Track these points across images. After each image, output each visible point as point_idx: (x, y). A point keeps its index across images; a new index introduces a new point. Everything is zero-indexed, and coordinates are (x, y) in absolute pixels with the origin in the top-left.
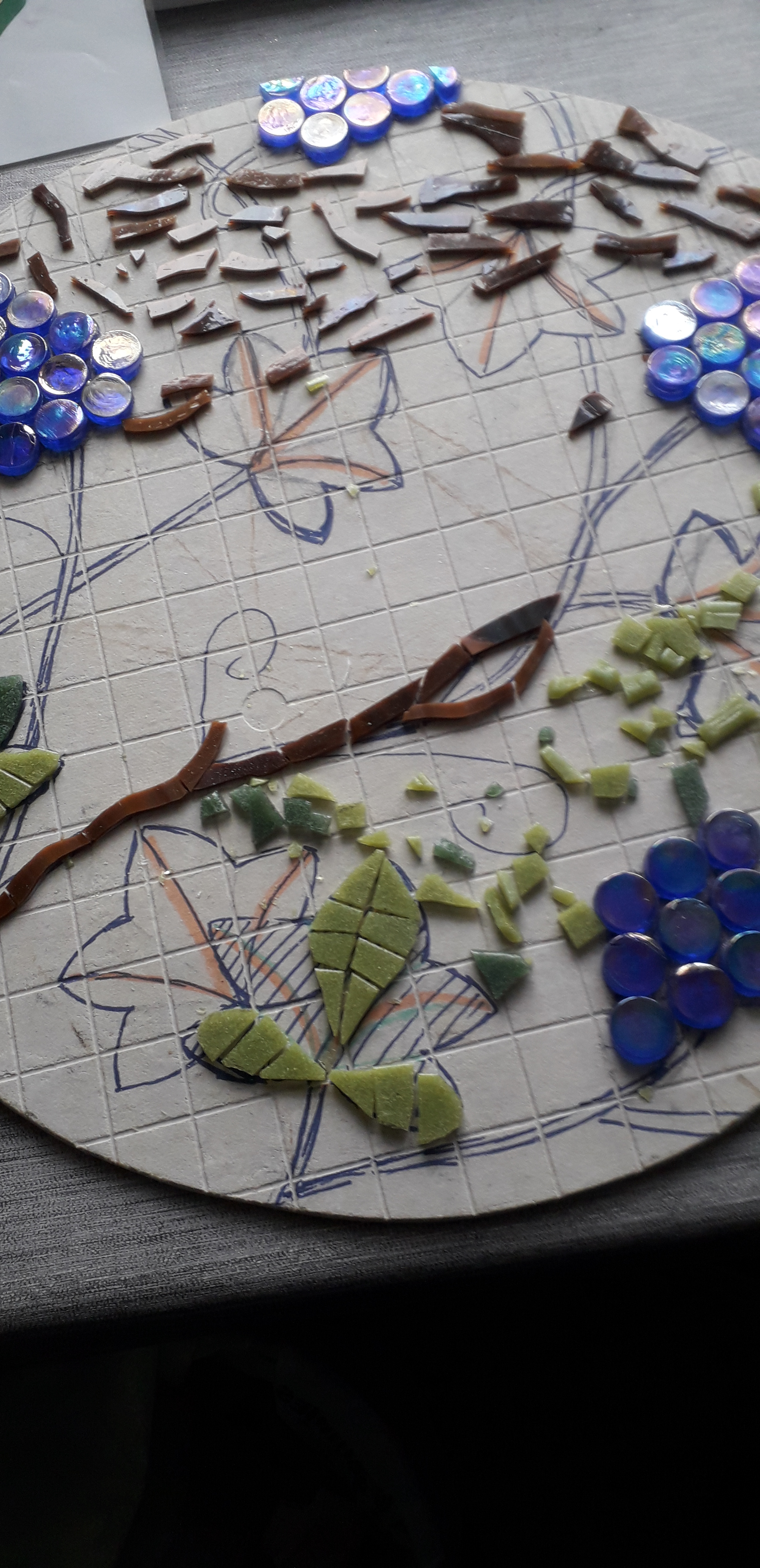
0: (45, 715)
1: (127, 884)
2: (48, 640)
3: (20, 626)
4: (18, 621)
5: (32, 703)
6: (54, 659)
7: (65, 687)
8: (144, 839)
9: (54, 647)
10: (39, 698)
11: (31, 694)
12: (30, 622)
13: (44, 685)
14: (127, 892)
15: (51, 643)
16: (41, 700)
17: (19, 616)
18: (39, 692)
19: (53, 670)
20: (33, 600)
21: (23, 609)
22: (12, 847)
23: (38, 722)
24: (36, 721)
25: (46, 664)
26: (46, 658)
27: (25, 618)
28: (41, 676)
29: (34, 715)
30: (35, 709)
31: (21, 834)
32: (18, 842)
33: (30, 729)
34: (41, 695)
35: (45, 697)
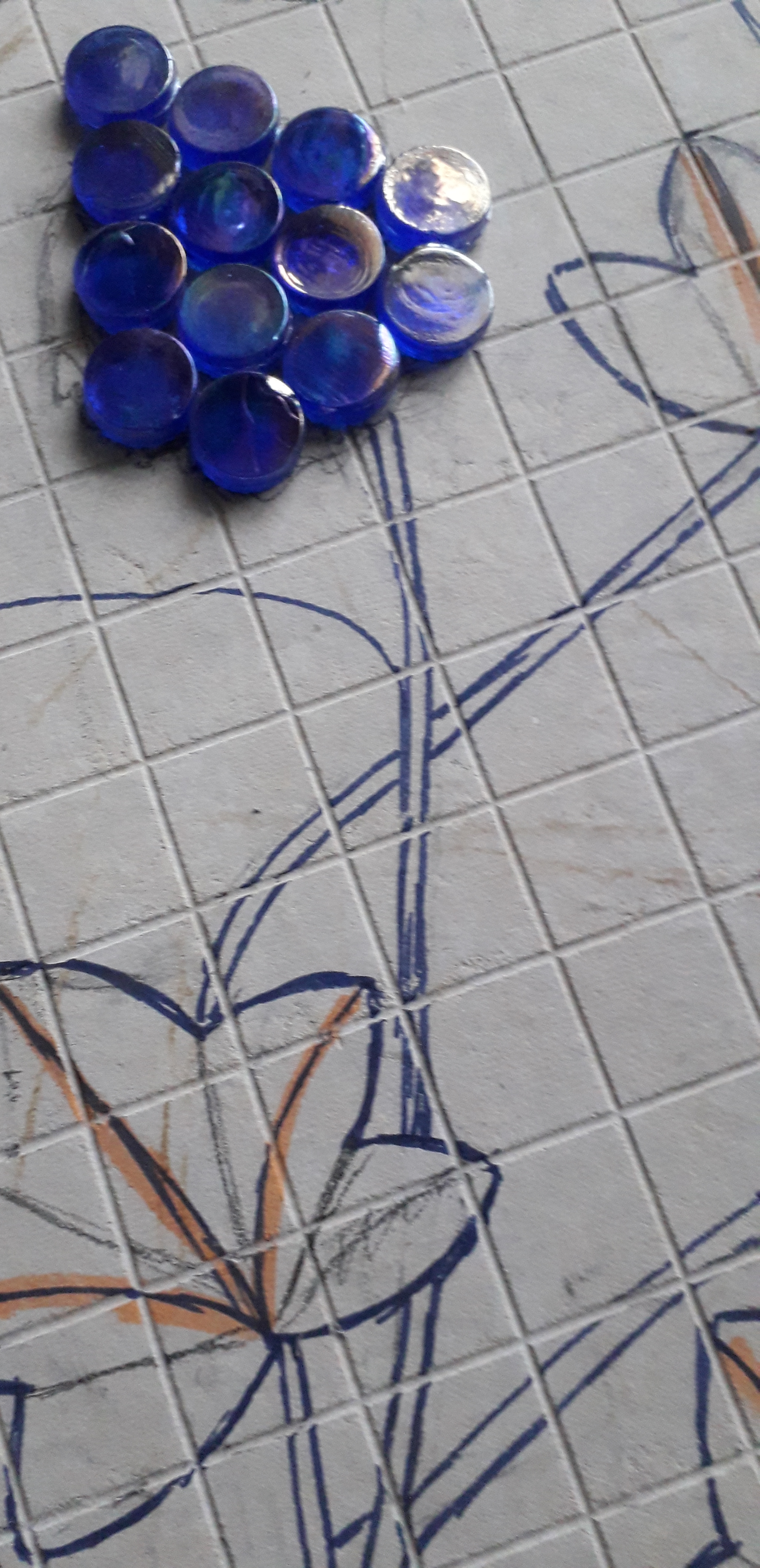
0: (434, 1056)
1: (707, 1460)
2: (402, 873)
3: (334, 843)
4: (327, 834)
5: (398, 1031)
6: (427, 917)
7: (462, 982)
8: (719, 1345)
9: (420, 889)
10: (409, 1015)
11: (391, 1007)
12: (354, 833)
13: (414, 982)
14: (711, 1483)
15: (412, 879)
16: (417, 1018)
17: (327, 822)
18: (407, 999)
19: (429, 944)
20: (352, 780)
21: (333, 803)
22: (423, 1392)
23: (419, 1076)
24: (414, 1074)
25: (410, 930)
26: (406, 916)
27: (340, 825)
28: (403, 960)
29: (406, 1059)
30: (405, 1041)
31: (438, 1358)
32: (435, 1378)
33: (406, 1094)
34: (414, 1007)
35: (424, 1012)
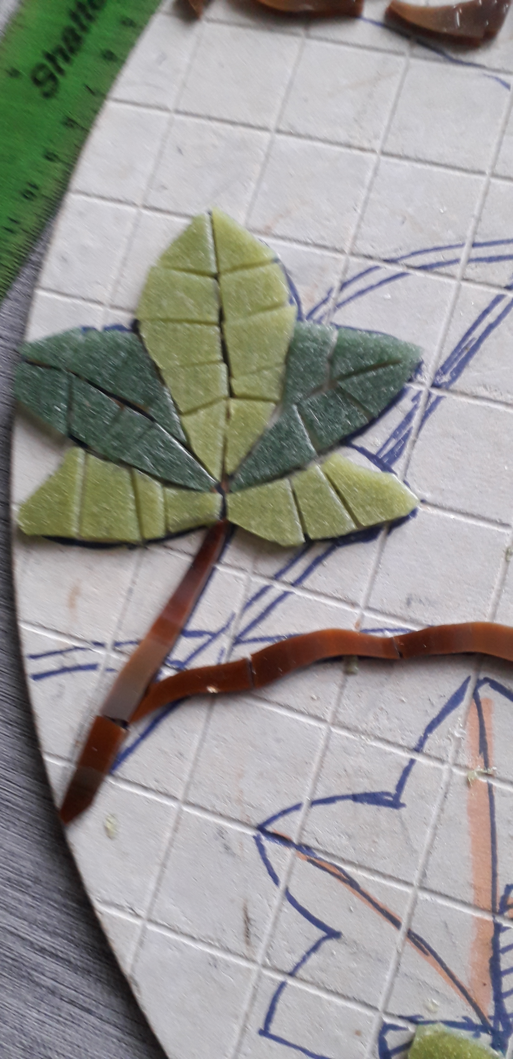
0: (426, 426)
1: (418, 749)
2: (486, 312)
3: (456, 269)
4: (457, 261)
5: (416, 398)
6: (482, 346)
7: (476, 397)
8: (475, 695)
9: (491, 327)
10: (430, 395)
11: (422, 384)
12: (474, 271)
13: (446, 378)
14: (412, 762)
15: (490, 319)
16: (432, 399)
17: (462, 254)
18: (435, 385)
19: (472, 362)
20: (496, 238)
21: (474, 245)
22: (286, 594)
23: (409, 432)
24: (408, 428)
25: (466, 348)
26: (470, 338)
27: (470, 260)
28: (449, 361)
29: (409, 417)
30: (416, 407)
31: (307, 583)
32: (297, 592)
33: (394, 435)
34: (436, 392)
35: (439, 399)
